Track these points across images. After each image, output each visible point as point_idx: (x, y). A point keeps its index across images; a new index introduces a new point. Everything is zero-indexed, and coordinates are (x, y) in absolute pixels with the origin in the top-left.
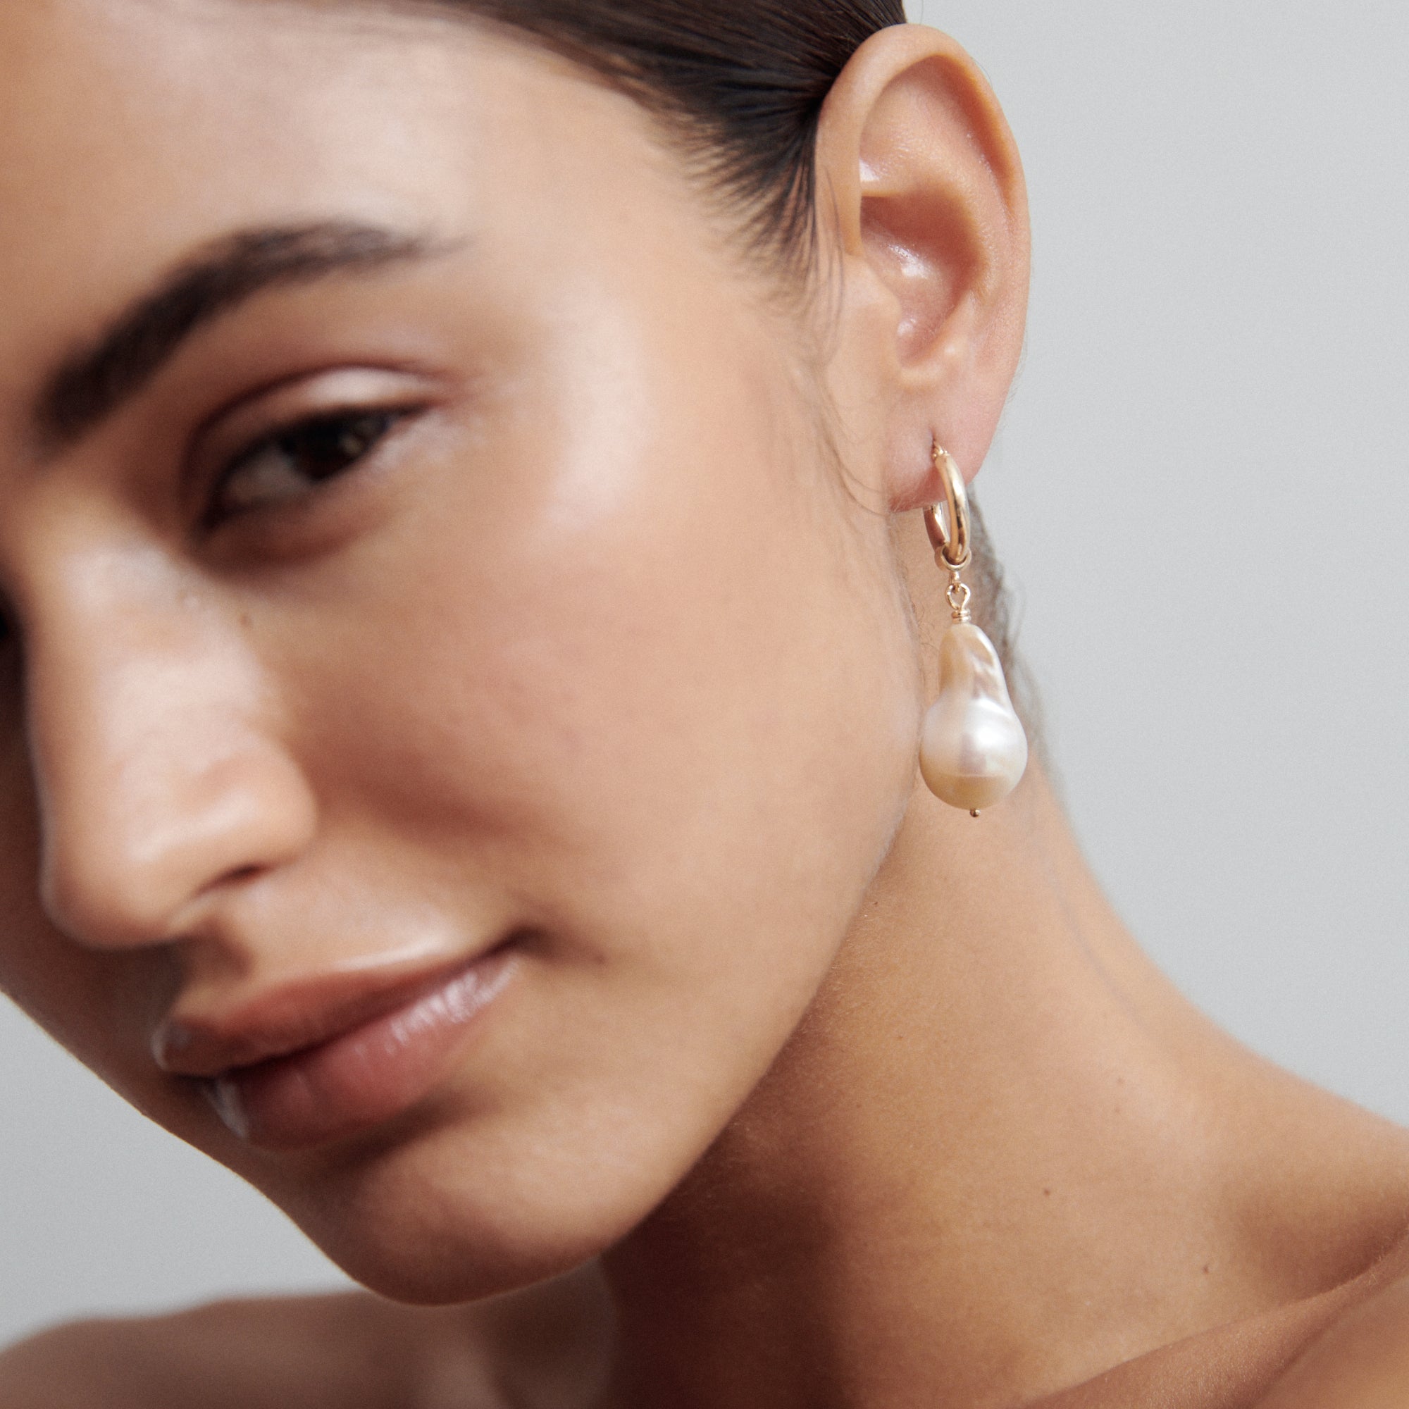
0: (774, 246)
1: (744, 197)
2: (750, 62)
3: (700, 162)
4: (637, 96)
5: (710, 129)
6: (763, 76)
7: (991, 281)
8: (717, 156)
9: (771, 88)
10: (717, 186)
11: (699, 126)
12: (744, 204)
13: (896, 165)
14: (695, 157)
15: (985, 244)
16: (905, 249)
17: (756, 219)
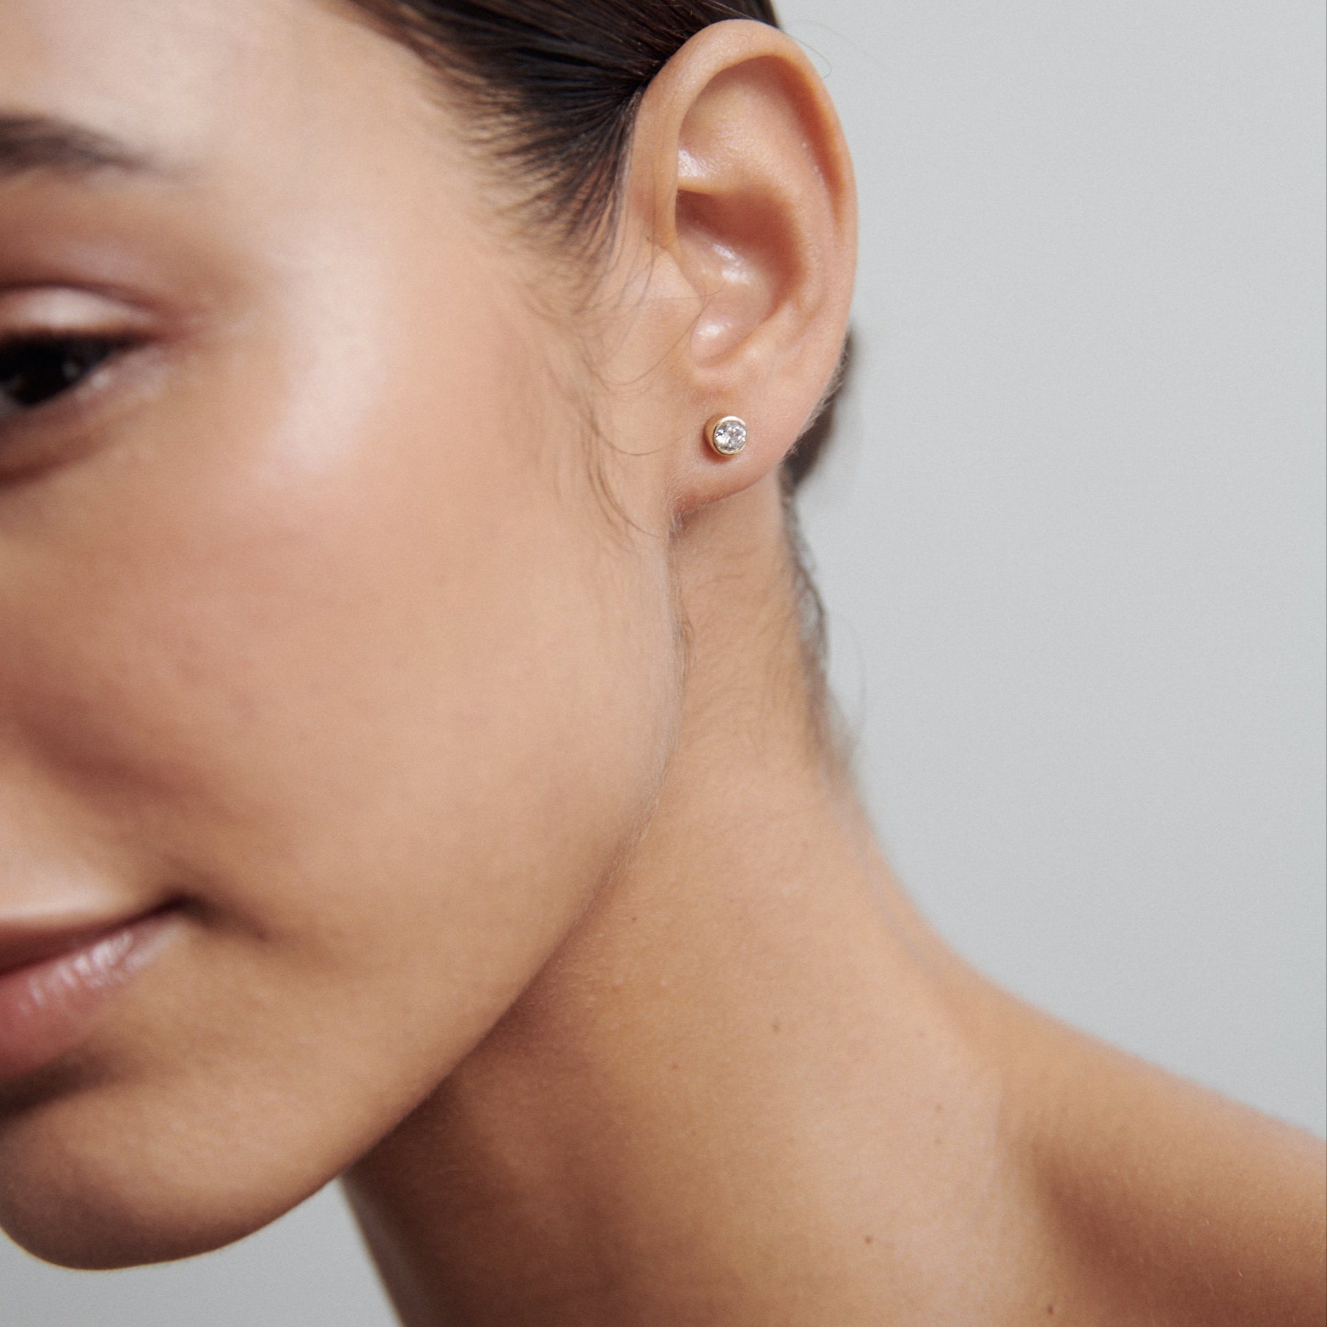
0: (558, 226)
1: (530, 171)
2: (560, 32)
3: (484, 128)
4: (418, 49)
5: (504, 97)
6: (574, 49)
7: (809, 292)
8: (506, 124)
9: (582, 62)
10: (501, 155)
11: (492, 91)
12: (530, 179)
13: (724, 163)
14: (479, 123)
15: (809, 254)
16: (731, 252)
17: (540, 197)
